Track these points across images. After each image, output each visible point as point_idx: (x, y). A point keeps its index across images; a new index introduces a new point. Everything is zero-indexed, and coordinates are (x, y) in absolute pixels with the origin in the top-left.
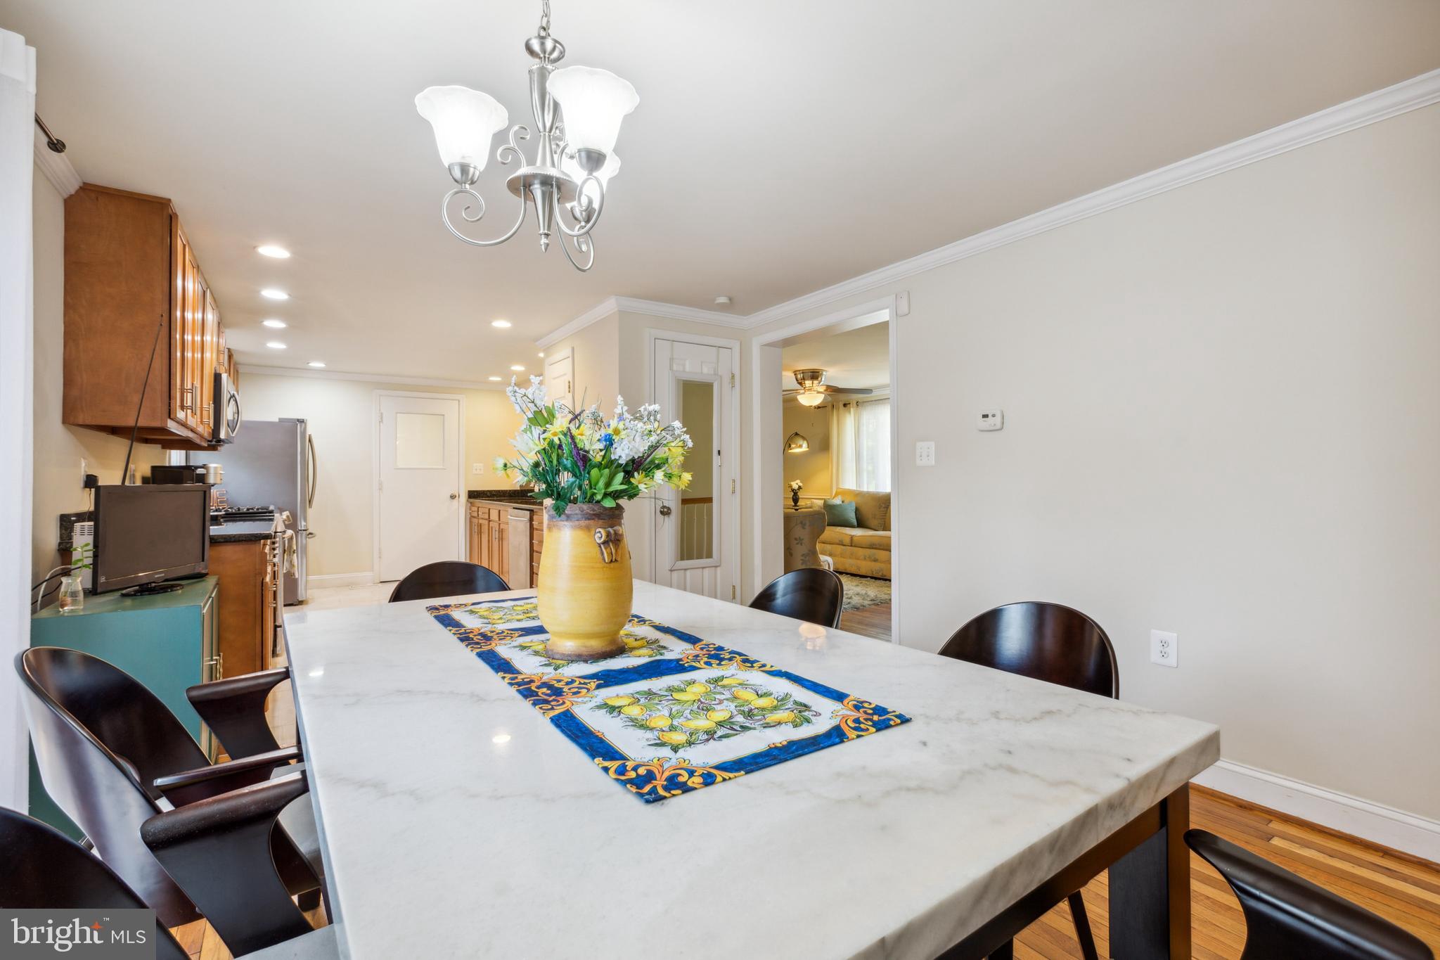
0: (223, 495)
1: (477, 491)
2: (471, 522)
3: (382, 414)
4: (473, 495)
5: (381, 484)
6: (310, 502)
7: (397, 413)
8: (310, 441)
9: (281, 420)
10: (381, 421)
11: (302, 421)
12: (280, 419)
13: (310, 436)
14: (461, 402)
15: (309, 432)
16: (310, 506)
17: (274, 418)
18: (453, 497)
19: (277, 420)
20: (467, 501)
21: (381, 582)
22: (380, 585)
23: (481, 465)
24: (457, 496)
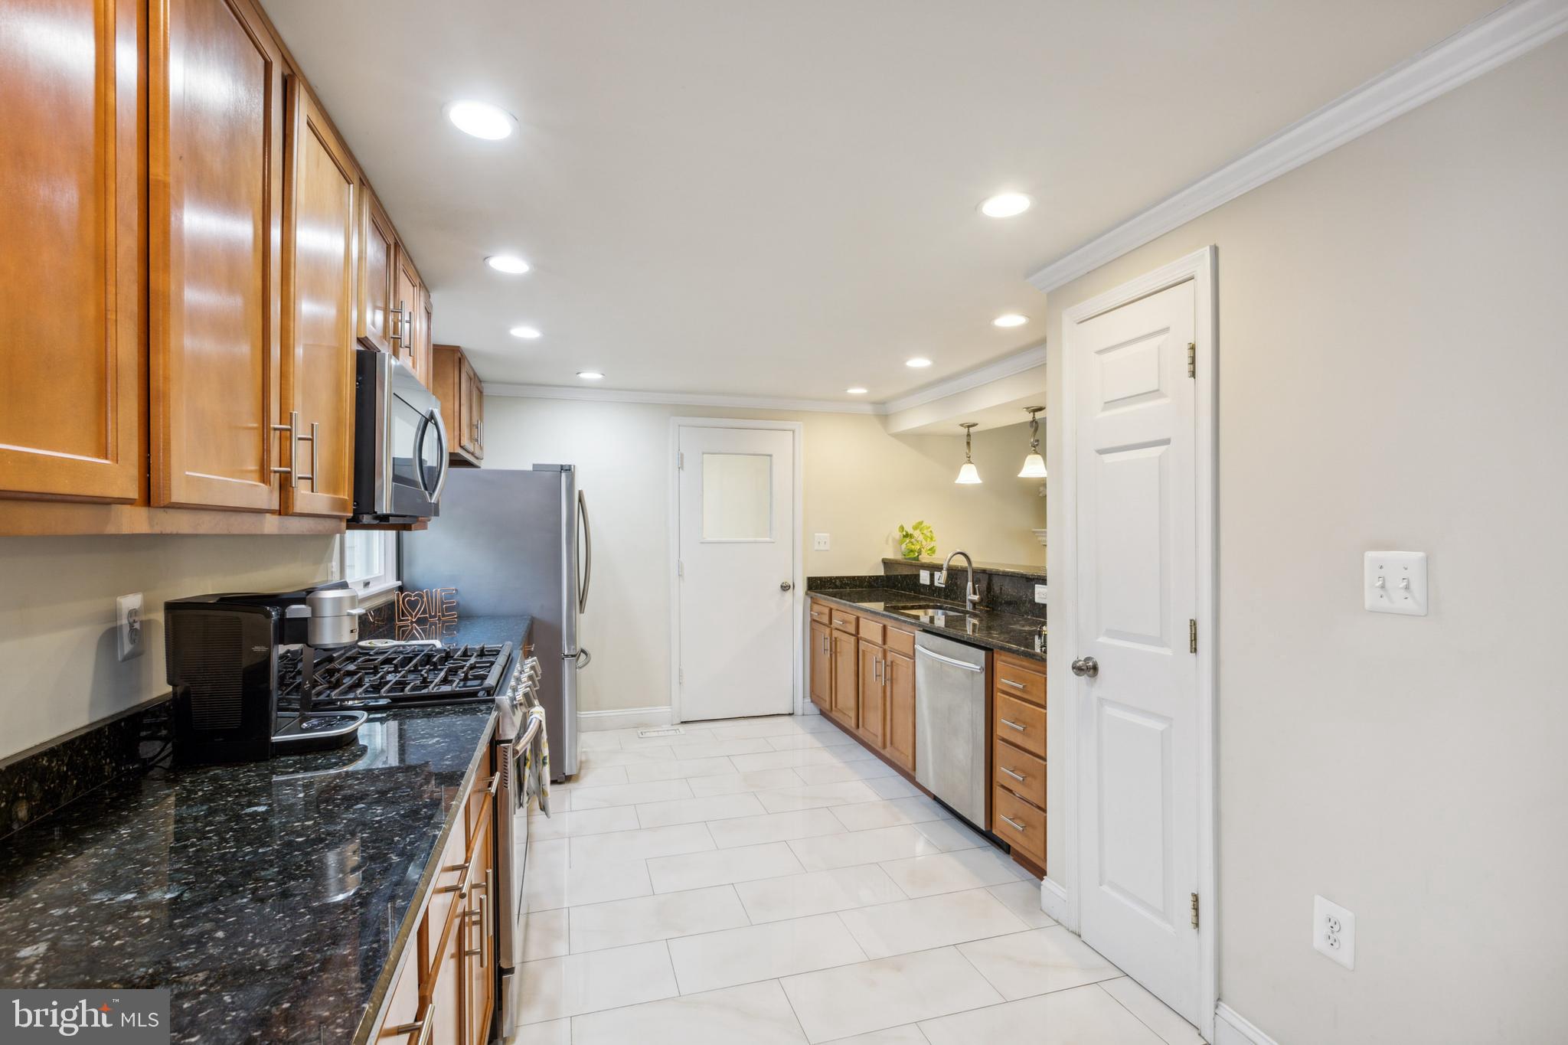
0: (452, 596)
1: (820, 579)
2: (812, 630)
3: (682, 455)
4: (816, 585)
5: (680, 566)
6: (581, 602)
7: (703, 453)
8: (580, 500)
9: (537, 468)
10: (681, 467)
11: (567, 469)
12: (534, 465)
13: (580, 493)
14: (797, 433)
15: (578, 487)
16: (582, 611)
17: (524, 463)
18: (785, 588)
19: (530, 468)
20: (807, 594)
21: (682, 722)
22: (683, 729)
23: (828, 535)
24: (792, 586)
